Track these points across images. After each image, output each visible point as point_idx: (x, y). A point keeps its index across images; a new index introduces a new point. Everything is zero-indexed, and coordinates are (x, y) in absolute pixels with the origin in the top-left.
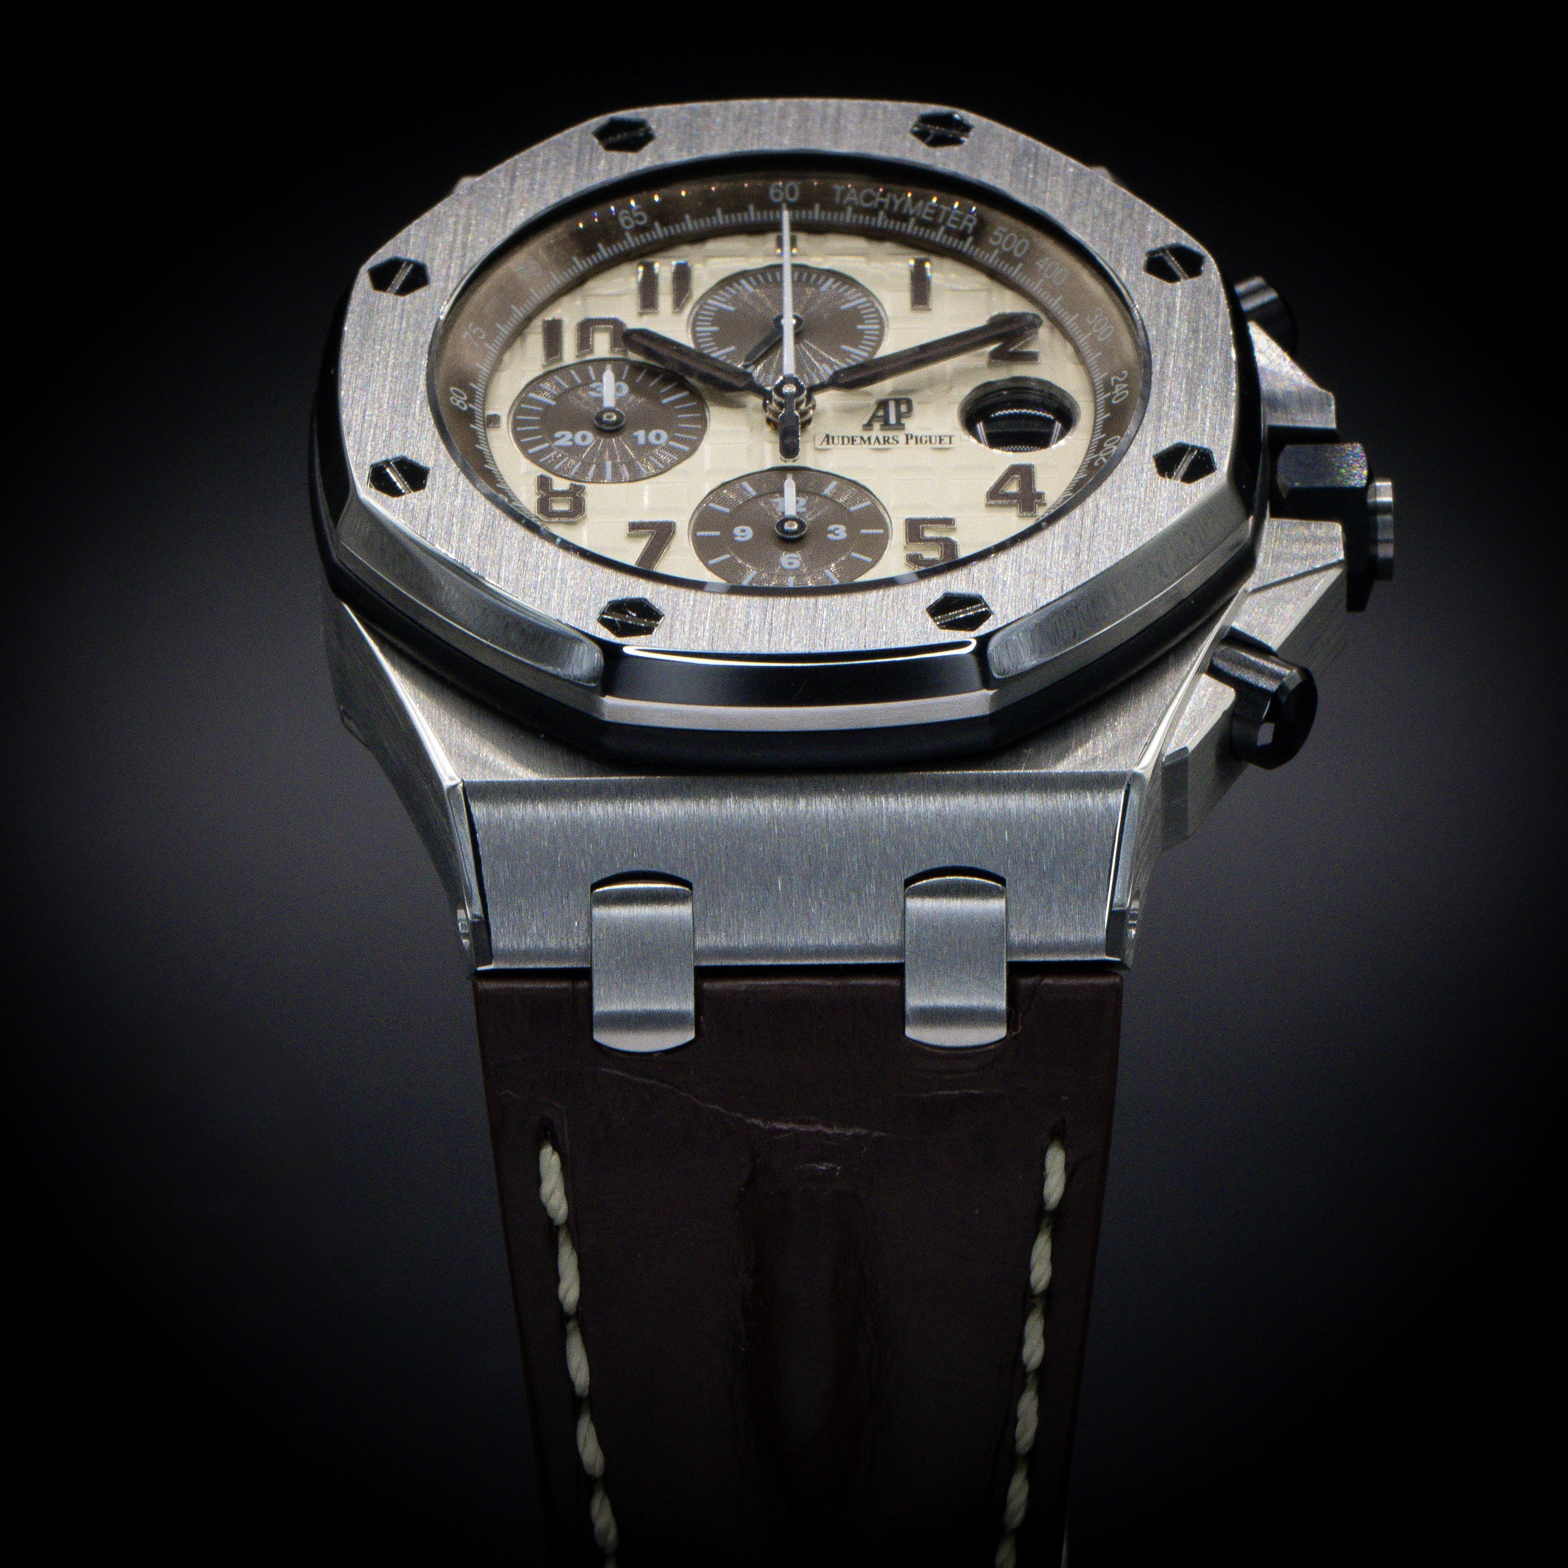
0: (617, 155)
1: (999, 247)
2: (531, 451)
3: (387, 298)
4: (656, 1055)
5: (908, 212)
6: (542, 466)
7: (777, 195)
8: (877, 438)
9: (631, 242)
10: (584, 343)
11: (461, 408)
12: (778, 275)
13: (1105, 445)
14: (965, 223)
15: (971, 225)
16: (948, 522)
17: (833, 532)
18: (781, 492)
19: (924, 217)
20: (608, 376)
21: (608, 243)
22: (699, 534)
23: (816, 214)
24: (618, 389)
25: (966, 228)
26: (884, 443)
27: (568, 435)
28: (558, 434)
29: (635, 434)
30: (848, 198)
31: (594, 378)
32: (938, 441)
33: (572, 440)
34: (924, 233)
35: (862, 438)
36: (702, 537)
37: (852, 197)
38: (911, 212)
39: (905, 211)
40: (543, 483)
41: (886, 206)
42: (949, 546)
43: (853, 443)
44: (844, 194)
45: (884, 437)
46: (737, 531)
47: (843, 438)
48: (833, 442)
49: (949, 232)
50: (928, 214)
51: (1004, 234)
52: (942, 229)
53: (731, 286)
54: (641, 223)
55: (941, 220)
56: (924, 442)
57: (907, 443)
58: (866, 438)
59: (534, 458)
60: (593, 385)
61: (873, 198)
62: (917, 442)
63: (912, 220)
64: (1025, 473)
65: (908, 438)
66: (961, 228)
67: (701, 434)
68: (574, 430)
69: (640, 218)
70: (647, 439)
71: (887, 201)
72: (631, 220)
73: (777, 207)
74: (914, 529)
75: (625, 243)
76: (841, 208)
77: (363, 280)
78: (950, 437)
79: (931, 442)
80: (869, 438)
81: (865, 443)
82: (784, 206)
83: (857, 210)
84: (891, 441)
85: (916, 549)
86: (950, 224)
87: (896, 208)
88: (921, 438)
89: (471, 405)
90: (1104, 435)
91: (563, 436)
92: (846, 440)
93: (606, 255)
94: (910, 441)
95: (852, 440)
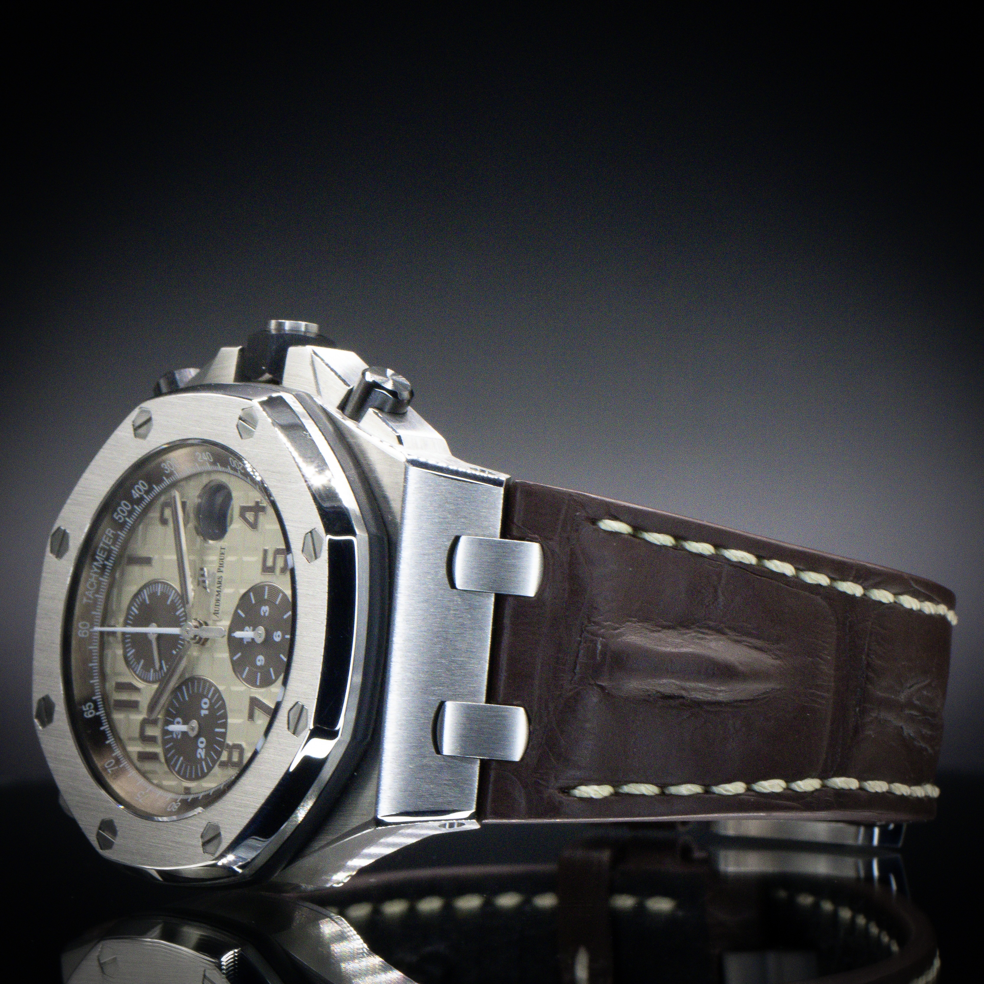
0: (56, 716)
1: (124, 517)
2: (206, 771)
3: (117, 841)
4: (531, 729)
5: (101, 565)
6: (214, 765)
7: (85, 634)
8: (218, 587)
9: (101, 712)
10: (152, 740)
11: (179, 805)
12: (128, 636)
13: (234, 466)
14: (110, 535)
15: (112, 531)
16: (265, 552)
17: (265, 613)
18: (242, 639)
19: (104, 556)
20: (171, 728)
21: (101, 725)
22: (258, 684)
23: (98, 613)
24: (178, 723)
25: (113, 534)
26: (221, 584)
27: (199, 751)
28: (199, 756)
29: (202, 715)
30: (91, 596)
31: (170, 736)
32: (223, 555)
33: (202, 749)
34: (113, 557)
35: (217, 595)
36: (260, 683)
37: (90, 594)
38: (101, 563)
39: (100, 566)
40: (223, 765)
41: (97, 576)
42: (278, 552)
43: (219, 600)
44: (88, 598)
45: (218, 584)
46: (259, 663)
47: (216, 605)
48: (217, 611)
49: (114, 544)
50: (103, 554)
51: (118, 514)
52: (112, 547)
53: (130, 661)
54: (92, 707)
55: (107, 548)
56: (222, 563)
57: (222, 572)
58: (217, 593)
59: (210, 769)
60: (175, 736)
61: (92, 583)
62: (222, 567)
63: (106, 563)
64: (244, 510)
65: (219, 571)
66: (112, 536)
67: (206, 681)
68: (198, 747)
69: (90, 706)
70: (206, 709)
71: (94, 575)
72: (90, 711)
73: (91, 634)
74: (267, 569)
75: (102, 715)
76: (95, 600)
77: (106, 854)
78: (222, 549)
79: (223, 559)
80: (218, 591)
81: (219, 594)
82: (91, 630)
83: (97, 591)
84: (220, 580)
85: (278, 570)
86: (110, 543)
87: (99, 571)
88: (220, 564)
89: (178, 801)
90: (229, 467)
91: (200, 754)
92: (218, 604)
93: (108, 726)
94: (221, 570)
95: (218, 600)
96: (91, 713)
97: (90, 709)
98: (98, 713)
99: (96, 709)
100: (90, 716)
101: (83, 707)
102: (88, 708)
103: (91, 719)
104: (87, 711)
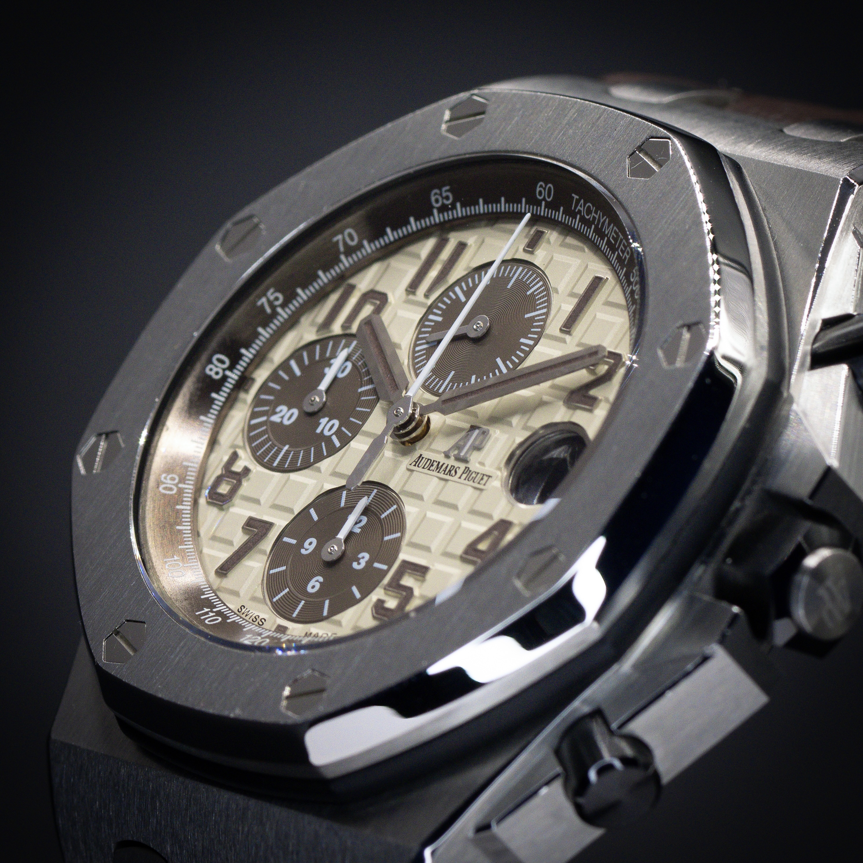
9: (436, 218)
21: (418, 218)
29: (322, 420)
54: (446, 203)
72: (439, 199)
75: (432, 219)
91: (281, 411)
93: (414, 229)
96: (437, 201)
97: (443, 198)
98: (435, 212)
99: (443, 209)
100: (433, 199)
101: (447, 188)
102: (444, 194)
103: (429, 200)
104: (441, 194)
